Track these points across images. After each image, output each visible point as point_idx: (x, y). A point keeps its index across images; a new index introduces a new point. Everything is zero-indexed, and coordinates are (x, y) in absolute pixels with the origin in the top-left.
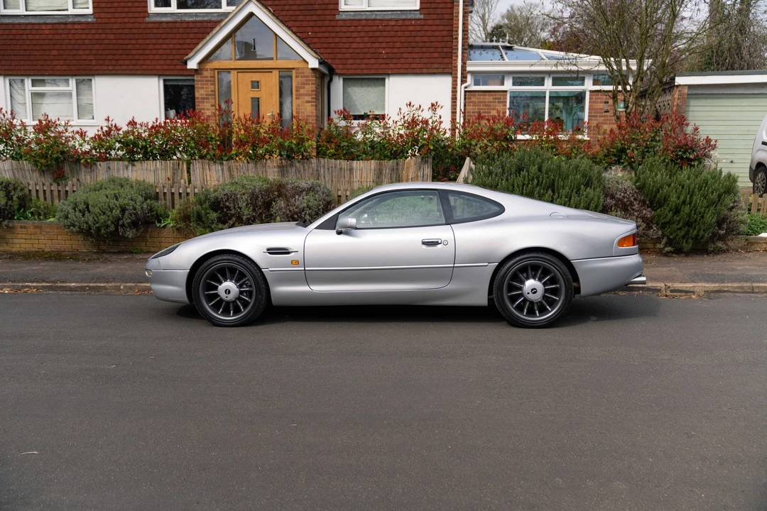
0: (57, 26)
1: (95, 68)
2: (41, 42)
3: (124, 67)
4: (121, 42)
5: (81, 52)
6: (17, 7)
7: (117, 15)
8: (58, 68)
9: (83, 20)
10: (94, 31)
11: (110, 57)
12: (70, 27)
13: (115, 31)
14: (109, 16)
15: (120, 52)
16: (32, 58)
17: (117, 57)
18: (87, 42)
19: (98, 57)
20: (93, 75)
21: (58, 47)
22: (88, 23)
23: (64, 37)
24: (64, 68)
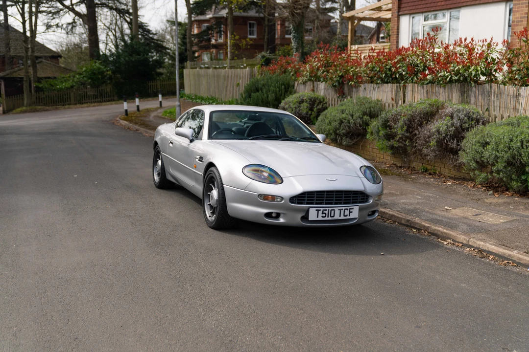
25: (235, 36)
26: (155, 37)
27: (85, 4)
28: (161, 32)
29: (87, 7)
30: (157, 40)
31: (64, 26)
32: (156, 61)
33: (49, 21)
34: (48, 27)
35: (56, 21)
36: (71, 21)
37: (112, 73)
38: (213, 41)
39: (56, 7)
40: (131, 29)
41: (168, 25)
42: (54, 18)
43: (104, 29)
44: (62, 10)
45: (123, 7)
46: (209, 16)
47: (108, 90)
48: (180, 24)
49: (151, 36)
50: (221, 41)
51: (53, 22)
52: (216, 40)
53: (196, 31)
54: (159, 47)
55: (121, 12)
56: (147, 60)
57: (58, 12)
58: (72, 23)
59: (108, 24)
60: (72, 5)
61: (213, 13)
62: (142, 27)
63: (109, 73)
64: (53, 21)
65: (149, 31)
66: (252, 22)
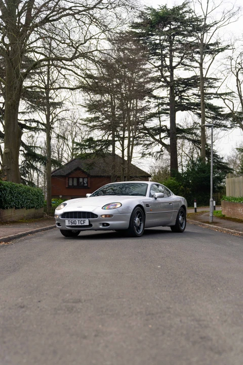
26: (222, 161)
29: (171, 140)
30: (224, 163)
31: (155, 154)
33: (144, 150)
34: (144, 155)
35: (150, 150)
36: (159, 150)
39: (150, 141)
41: (238, 153)
42: (147, 149)
43: (185, 156)
44: (153, 142)
49: (219, 160)
51: (147, 152)
57: (151, 144)
58: (160, 152)
59: (187, 152)
60: (161, 139)
63: (182, 186)
64: (147, 150)
65: (217, 156)
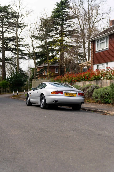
0: (103, 52)
1: (108, 60)
2: (101, 56)
3: (113, 60)
4: (112, 53)
5: (106, 57)
6: (98, 49)
7: (112, 47)
8: (103, 61)
9: (107, 49)
10: (108, 52)
11: (111, 57)
12: (105, 52)
13: (112, 51)
14: (111, 48)
15: (112, 56)
16: (100, 60)
17: (112, 57)
18: (107, 54)
19: (109, 58)
20: (108, 62)
21: (103, 57)
22: (108, 50)
23: (104, 54)
24: (104, 61)
25: (50, 72)
26: (24, 73)
27: (2, 62)
28: (27, 71)
29: (2, 63)
30: (25, 74)
32: (24, 80)
37: (10, 84)
38: (44, 74)
40: (16, 70)
43: (8, 70)
45: (14, 63)
46: (42, 66)
47: (8, 89)
48: (33, 69)
49: (23, 72)
50: (46, 74)
52: (45, 74)
53: (38, 71)
54: (25, 76)
55: (14, 65)
56: (21, 80)
61: (44, 65)
62: (20, 70)
63: (9, 84)
65: (22, 71)
66: (57, 68)
